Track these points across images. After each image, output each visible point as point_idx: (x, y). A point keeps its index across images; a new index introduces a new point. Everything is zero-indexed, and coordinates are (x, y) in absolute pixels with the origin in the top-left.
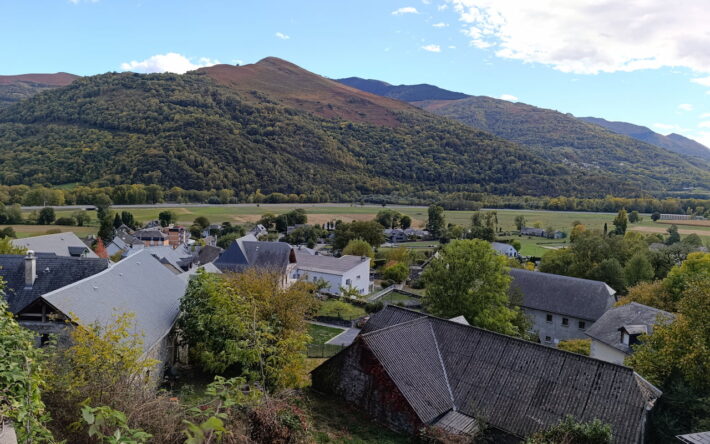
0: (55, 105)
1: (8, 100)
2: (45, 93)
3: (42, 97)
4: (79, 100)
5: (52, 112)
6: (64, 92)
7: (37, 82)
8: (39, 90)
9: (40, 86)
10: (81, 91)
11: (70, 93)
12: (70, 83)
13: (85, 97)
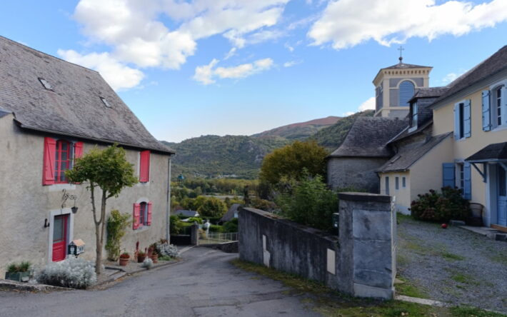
0: (328, 136)
1: (303, 136)
2: (323, 130)
3: (321, 133)
4: (341, 132)
5: (326, 141)
6: (332, 128)
7: (317, 124)
8: (319, 129)
9: (319, 126)
10: (342, 126)
11: (336, 129)
12: (335, 122)
13: (344, 130)
